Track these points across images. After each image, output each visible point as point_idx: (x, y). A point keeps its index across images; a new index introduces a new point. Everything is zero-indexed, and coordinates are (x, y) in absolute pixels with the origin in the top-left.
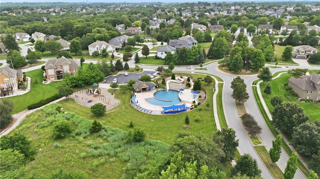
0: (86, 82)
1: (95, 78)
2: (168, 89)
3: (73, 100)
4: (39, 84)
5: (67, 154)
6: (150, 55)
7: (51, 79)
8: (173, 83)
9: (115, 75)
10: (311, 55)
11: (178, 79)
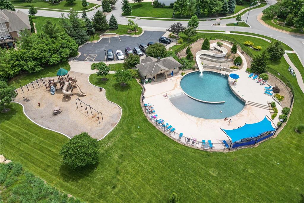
0: (44, 61)
1: (60, 53)
2: (201, 70)
3: (19, 109)
8: (208, 58)
9: (96, 41)
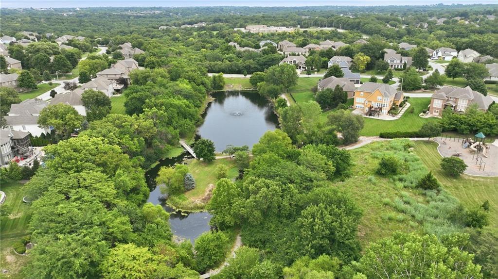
3: (435, 145)
4: (414, 115)
5: (373, 192)
7: (434, 113)
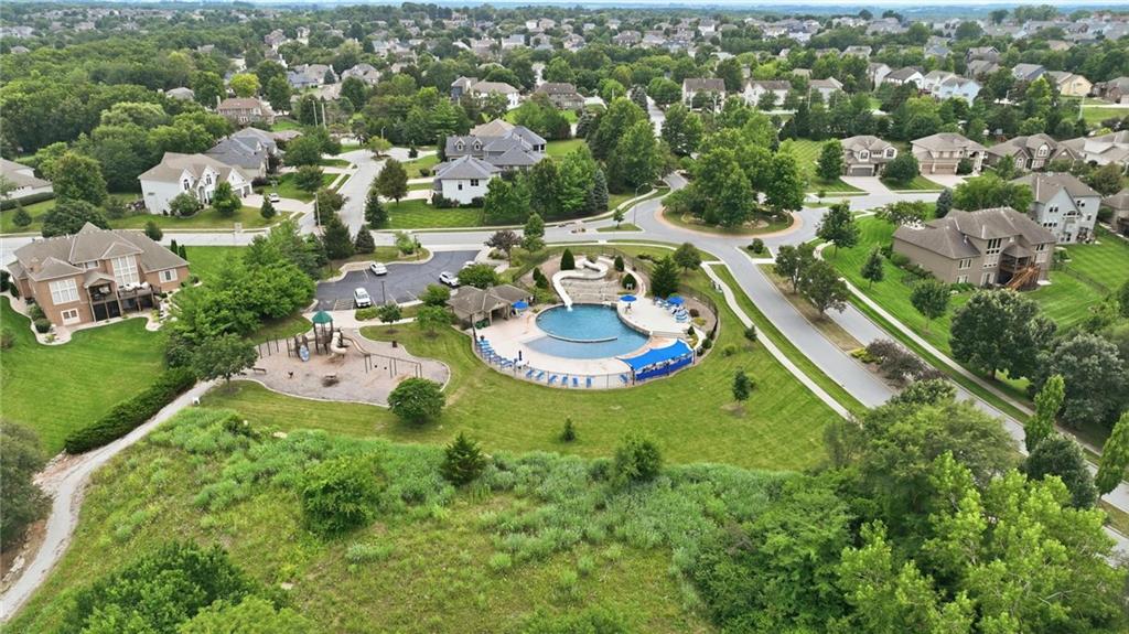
2: (568, 302)
4: (25, 346)
6: (413, 195)
7: (68, 322)
8: (577, 282)
9: (335, 279)
10: (889, 164)
11: (586, 267)
